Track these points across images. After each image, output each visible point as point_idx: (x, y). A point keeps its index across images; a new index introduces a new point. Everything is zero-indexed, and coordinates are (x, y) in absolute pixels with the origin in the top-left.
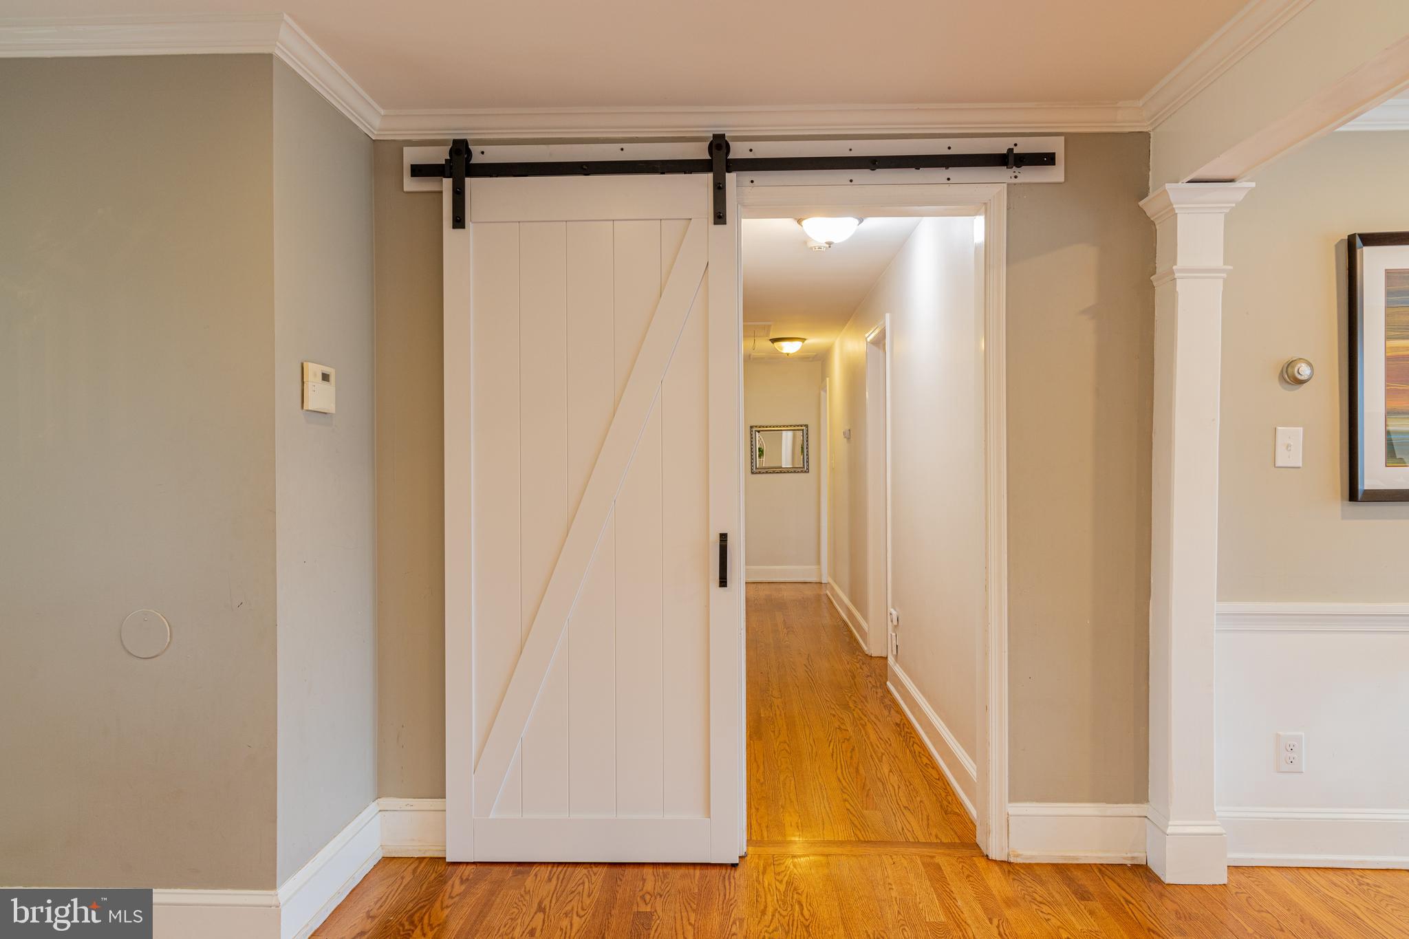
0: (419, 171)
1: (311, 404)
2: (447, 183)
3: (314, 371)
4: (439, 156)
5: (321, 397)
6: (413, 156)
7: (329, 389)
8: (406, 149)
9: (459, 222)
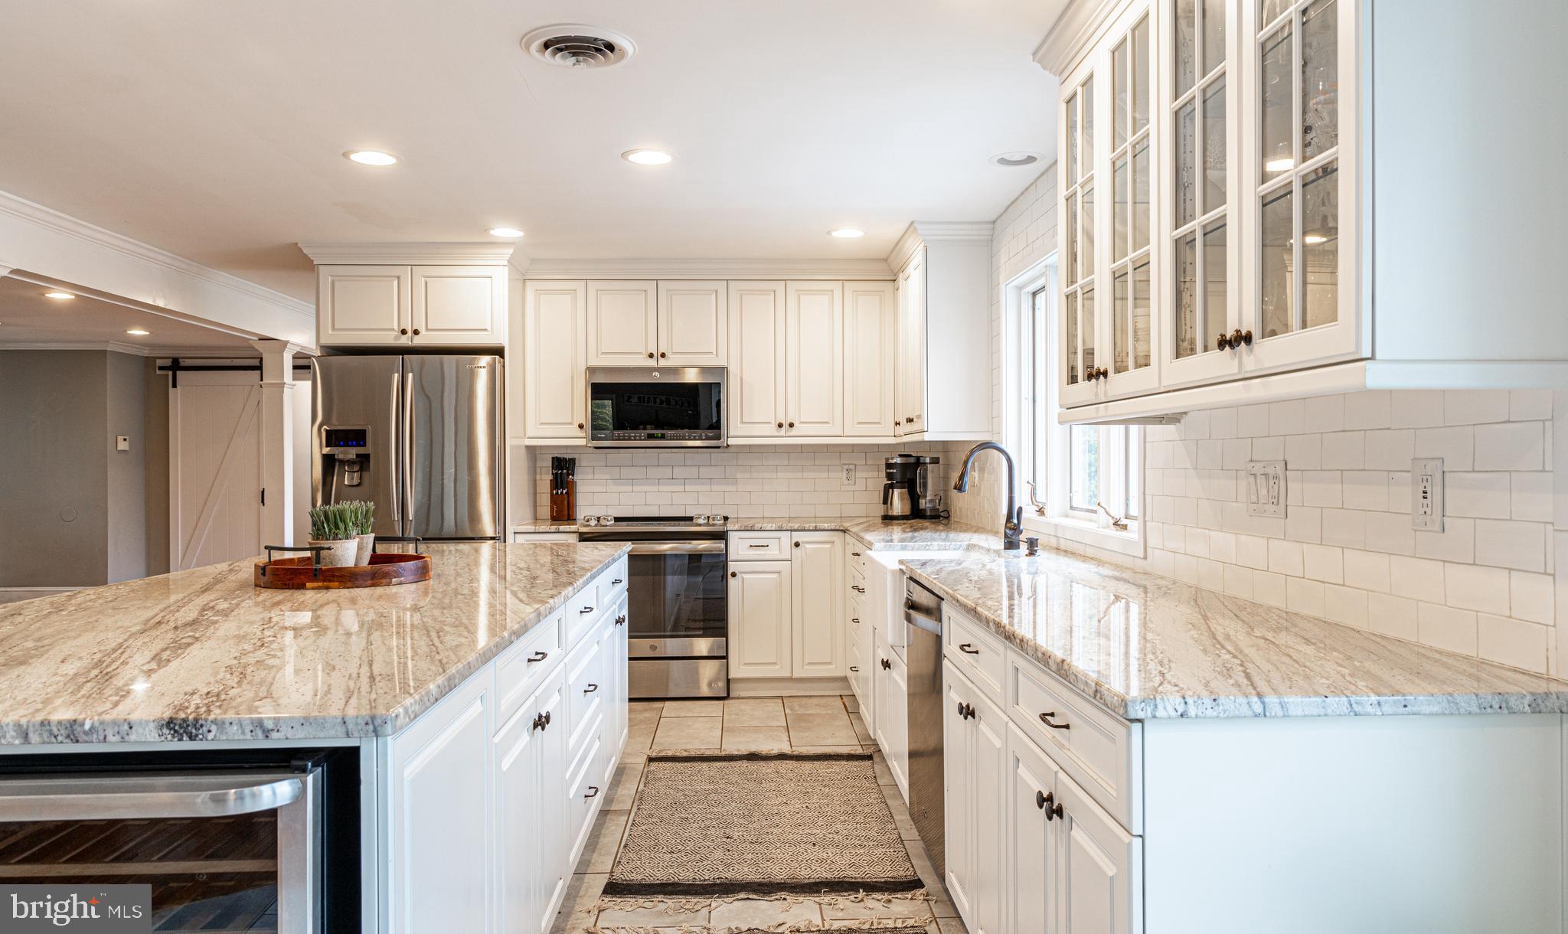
0: (161, 368)
1: (119, 449)
2: (170, 373)
3: (120, 438)
4: (168, 363)
5: (123, 446)
6: (159, 363)
7: (127, 443)
8: (157, 360)
9: (174, 386)
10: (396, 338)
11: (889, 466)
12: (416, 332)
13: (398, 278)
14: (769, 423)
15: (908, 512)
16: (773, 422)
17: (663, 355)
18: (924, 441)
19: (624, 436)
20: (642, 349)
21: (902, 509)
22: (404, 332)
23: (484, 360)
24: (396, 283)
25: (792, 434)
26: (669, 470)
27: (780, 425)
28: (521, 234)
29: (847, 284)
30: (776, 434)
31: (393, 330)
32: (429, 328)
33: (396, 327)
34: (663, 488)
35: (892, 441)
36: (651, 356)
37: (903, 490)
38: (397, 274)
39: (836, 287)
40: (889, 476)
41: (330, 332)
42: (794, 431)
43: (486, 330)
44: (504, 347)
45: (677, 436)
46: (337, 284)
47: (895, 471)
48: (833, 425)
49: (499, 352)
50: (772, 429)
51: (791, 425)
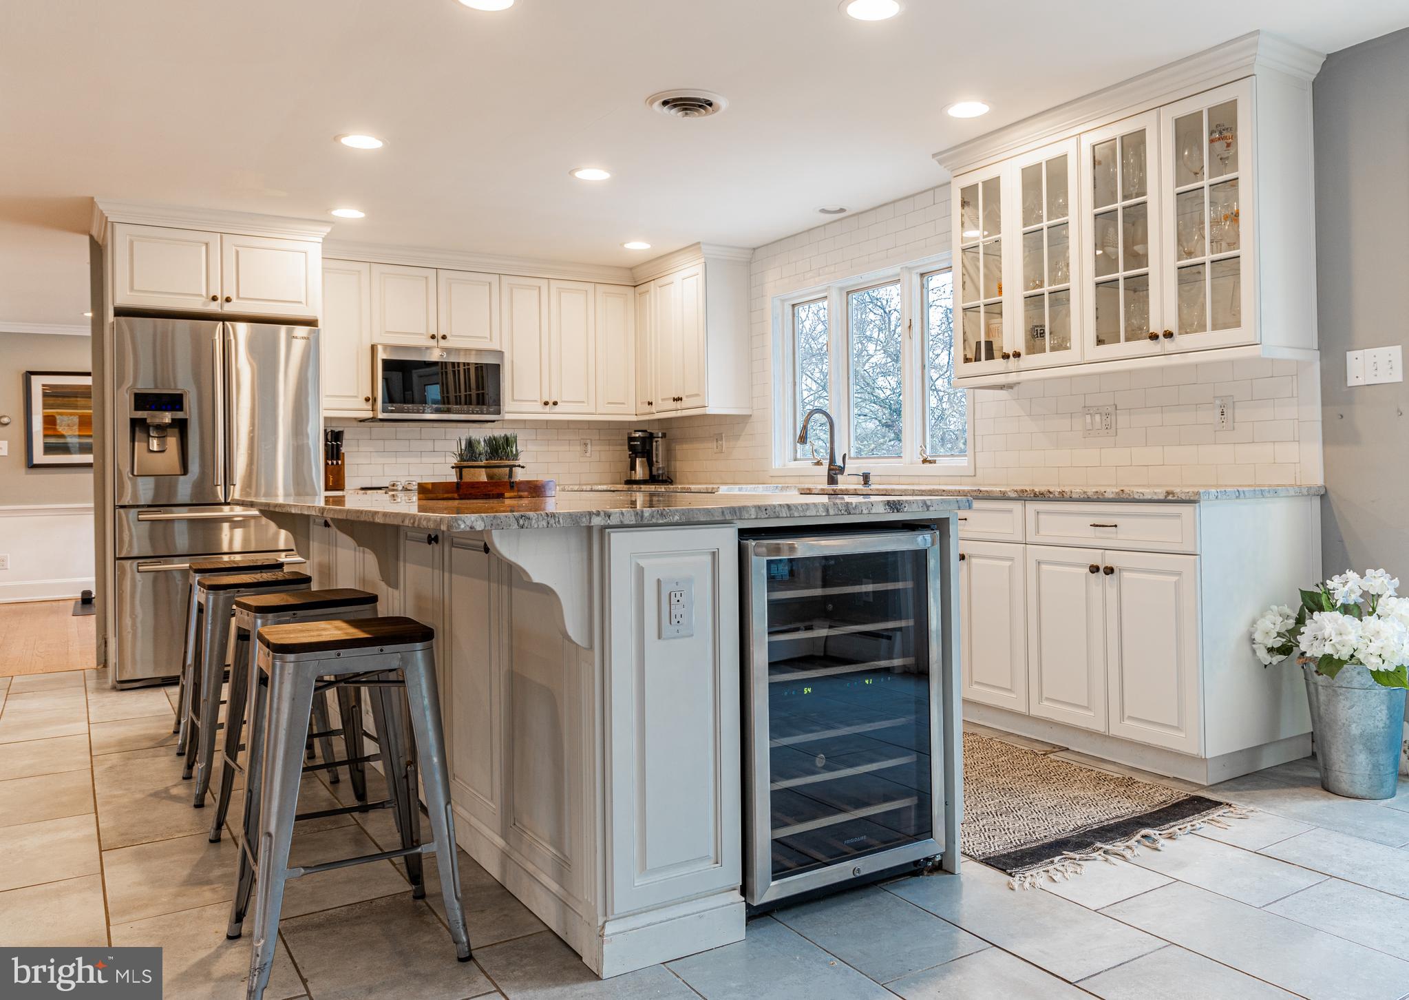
10: (204, 304)
11: (631, 439)
12: (228, 300)
13: (207, 244)
14: (536, 401)
15: (647, 477)
16: (539, 400)
17: (444, 337)
18: (706, 415)
19: (413, 409)
20: (423, 330)
21: (643, 474)
22: (214, 299)
23: (301, 331)
24: (204, 248)
25: (554, 411)
26: (430, 443)
27: (546, 403)
28: (362, 215)
29: (598, 286)
30: (542, 410)
31: (201, 295)
32: (241, 296)
33: (204, 293)
34: (425, 460)
35: (634, 418)
36: (433, 337)
37: (643, 459)
38: (206, 241)
39: (590, 287)
40: (631, 448)
41: (128, 293)
42: (557, 409)
43: (300, 302)
44: (317, 320)
45: (461, 410)
46: (135, 243)
47: (639, 443)
48: (588, 403)
49: (311, 323)
50: (539, 407)
51: (555, 403)
